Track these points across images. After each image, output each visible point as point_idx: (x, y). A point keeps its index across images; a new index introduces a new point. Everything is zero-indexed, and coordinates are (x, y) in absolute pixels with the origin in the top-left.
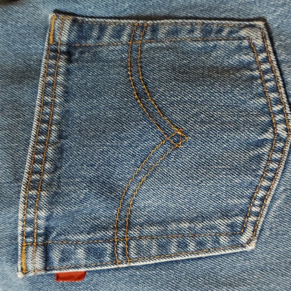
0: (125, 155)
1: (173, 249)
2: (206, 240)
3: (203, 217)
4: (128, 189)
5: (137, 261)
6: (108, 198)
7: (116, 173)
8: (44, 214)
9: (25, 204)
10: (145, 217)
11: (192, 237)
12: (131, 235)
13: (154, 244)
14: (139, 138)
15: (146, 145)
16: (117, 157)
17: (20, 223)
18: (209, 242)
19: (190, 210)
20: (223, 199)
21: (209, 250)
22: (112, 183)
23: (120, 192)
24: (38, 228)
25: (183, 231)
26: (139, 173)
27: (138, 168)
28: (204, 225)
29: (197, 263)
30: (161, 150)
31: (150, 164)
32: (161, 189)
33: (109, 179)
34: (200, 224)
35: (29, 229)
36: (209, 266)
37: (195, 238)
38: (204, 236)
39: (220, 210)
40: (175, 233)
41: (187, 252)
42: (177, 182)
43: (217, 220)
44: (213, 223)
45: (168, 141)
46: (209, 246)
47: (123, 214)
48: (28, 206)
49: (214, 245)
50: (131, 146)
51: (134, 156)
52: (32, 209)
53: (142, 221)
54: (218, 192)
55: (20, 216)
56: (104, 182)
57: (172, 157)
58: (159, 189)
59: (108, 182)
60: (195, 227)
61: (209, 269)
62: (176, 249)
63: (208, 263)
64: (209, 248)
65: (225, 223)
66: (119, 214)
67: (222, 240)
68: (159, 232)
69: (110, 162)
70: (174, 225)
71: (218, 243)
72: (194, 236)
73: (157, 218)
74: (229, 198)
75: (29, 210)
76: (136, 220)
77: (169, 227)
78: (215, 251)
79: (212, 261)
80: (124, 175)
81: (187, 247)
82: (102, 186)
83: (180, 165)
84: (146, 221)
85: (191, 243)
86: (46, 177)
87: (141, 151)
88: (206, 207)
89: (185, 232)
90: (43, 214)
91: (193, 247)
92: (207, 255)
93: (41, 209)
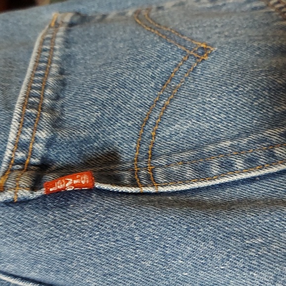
0: (143, 77)
1: (215, 170)
2: (256, 155)
3: (247, 132)
4: (149, 118)
5: (167, 185)
6: (124, 126)
7: (134, 97)
8: (45, 136)
9: (20, 122)
10: (173, 147)
11: (237, 154)
12: (156, 164)
13: (188, 168)
14: (158, 59)
15: (166, 66)
16: (134, 79)
17: (10, 146)
18: (261, 157)
19: (229, 129)
20: (268, 108)
21: (263, 165)
22: (129, 109)
23: (139, 121)
24: (33, 155)
25: (224, 151)
26: (161, 98)
27: (160, 91)
28: (250, 139)
29: (249, 186)
30: (185, 67)
31: (173, 86)
32: (190, 106)
33: (125, 105)
34: (245, 139)
35: (20, 155)
36: (267, 189)
37: (242, 155)
38: (252, 152)
39: (267, 121)
40: (214, 154)
41: (234, 172)
42: (208, 93)
43: (266, 131)
44: (261, 135)
45: (191, 55)
46: (262, 161)
47: (144, 147)
48: (23, 125)
49: (268, 160)
50: (150, 67)
51: (153, 78)
52: (29, 129)
53: (169, 151)
54: (260, 100)
55: (12, 136)
56: (120, 107)
57: (198, 71)
58: (187, 107)
59: (124, 107)
60: (238, 144)
61: (269, 192)
62: (218, 170)
63: (264, 186)
64: (263, 163)
65: (276, 132)
66: (139, 148)
67: (277, 152)
68: (193, 157)
69: (125, 84)
70: (211, 147)
71: (274, 156)
72: (239, 153)
73: (188, 145)
74: (274, 105)
75: (25, 129)
76: (161, 151)
77: (205, 150)
78: (271, 166)
79: (270, 183)
80: (143, 100)
81: (232, 166)
82: (117, 111)
83: (209, 76)
84: (174, 150)
85: (237, 161)
86: (47, 101)
87: (162, 72)
88: (248, 121)
89: (226, 151)
90: (43, 135)
91: (241, 165)
92: (262, 172)
93: (41, 130)
